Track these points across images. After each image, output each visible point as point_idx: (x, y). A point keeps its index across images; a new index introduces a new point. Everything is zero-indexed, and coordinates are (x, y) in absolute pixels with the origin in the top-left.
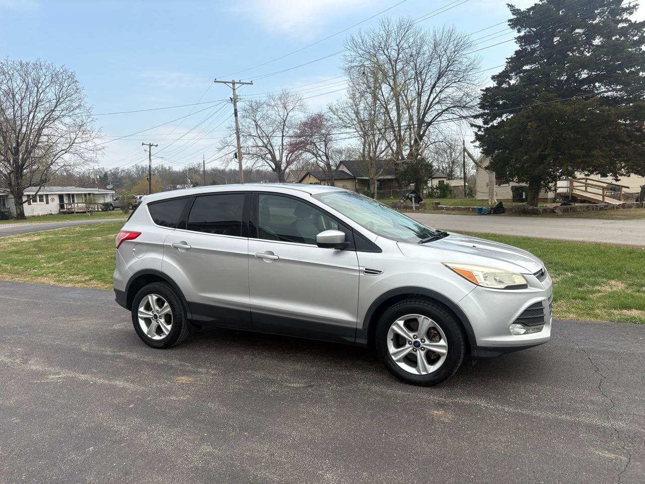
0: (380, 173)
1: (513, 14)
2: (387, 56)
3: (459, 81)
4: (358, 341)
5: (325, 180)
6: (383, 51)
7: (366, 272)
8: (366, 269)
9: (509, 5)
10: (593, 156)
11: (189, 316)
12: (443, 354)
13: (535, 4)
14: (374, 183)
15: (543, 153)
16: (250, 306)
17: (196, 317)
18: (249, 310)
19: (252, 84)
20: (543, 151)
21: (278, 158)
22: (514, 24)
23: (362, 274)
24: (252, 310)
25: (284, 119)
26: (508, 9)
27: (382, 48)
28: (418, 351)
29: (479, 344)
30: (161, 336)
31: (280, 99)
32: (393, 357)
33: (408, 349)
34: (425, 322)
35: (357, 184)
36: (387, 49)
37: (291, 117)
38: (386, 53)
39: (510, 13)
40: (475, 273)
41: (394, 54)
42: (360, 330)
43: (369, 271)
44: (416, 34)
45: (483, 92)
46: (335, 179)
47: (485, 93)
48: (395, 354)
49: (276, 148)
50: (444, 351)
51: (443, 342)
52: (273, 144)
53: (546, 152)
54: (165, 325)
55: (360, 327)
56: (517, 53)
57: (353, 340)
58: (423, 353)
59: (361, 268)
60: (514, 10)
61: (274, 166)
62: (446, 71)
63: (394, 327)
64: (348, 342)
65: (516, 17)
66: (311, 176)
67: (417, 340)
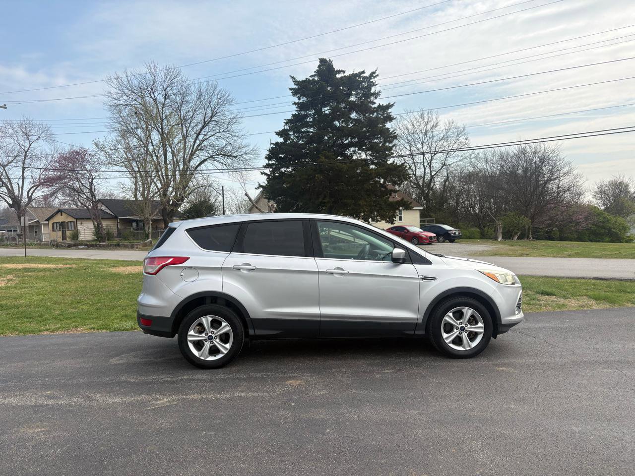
0: (155, 213)
1: (295, 84)
2: (153, 99)
3: (223, 132)
4: (417, 332)
5: (90, 219)
6: (150, 94)
7: (425, 279)
8: (424, 277)
9: (292, 77)
10: (360, 205)
11: (251, 332)
12: (480, 333)
13: (306, 79)
14: (148, 223)
15: (324, 201)
16: (321, 316)
17: (259, 332)
18: (319, 319)
19: (6, 108)
20: (323, 199)
21: (16, 193)
22: (295, 92)
23: (421, 281)
24: (322, 319)
25: (26, 149)
26: (291, 80)
27: (148, 90)
28: (463, 334)
29: (503, 322)
30: (215, 356)
31: (21, 127)
32: (445, 340)
33: (456, 332)
34: (468, 312)
35: (119, 224)
36: (153, 93)
37: (35, 148)
38: (153, 96)
39: (293, 83)
40: (496, 275)
41: (160, 98)
42: (420, 324)
43: (426, 279)
44: (182, 83)
45: (272, 146)
46: (102, 218)
47: (274, 146)
48: (447, 338)
49: (14, 182)
50: (482, 330)
51: (480, 324)
52: (11, 177)
53: (326, 201)
54: (222, 344)
55: (420, 321)
56: (294, 116)
57: (412, 332)
58: (466, 334)
59: (420, 277)
60: (296, 82)
61: (11, 202)
62: (210, 121)
63: (446, 318)
64: (408, 334)
65: (297, 87)
66: (63, 214)
67: (463, 325)
